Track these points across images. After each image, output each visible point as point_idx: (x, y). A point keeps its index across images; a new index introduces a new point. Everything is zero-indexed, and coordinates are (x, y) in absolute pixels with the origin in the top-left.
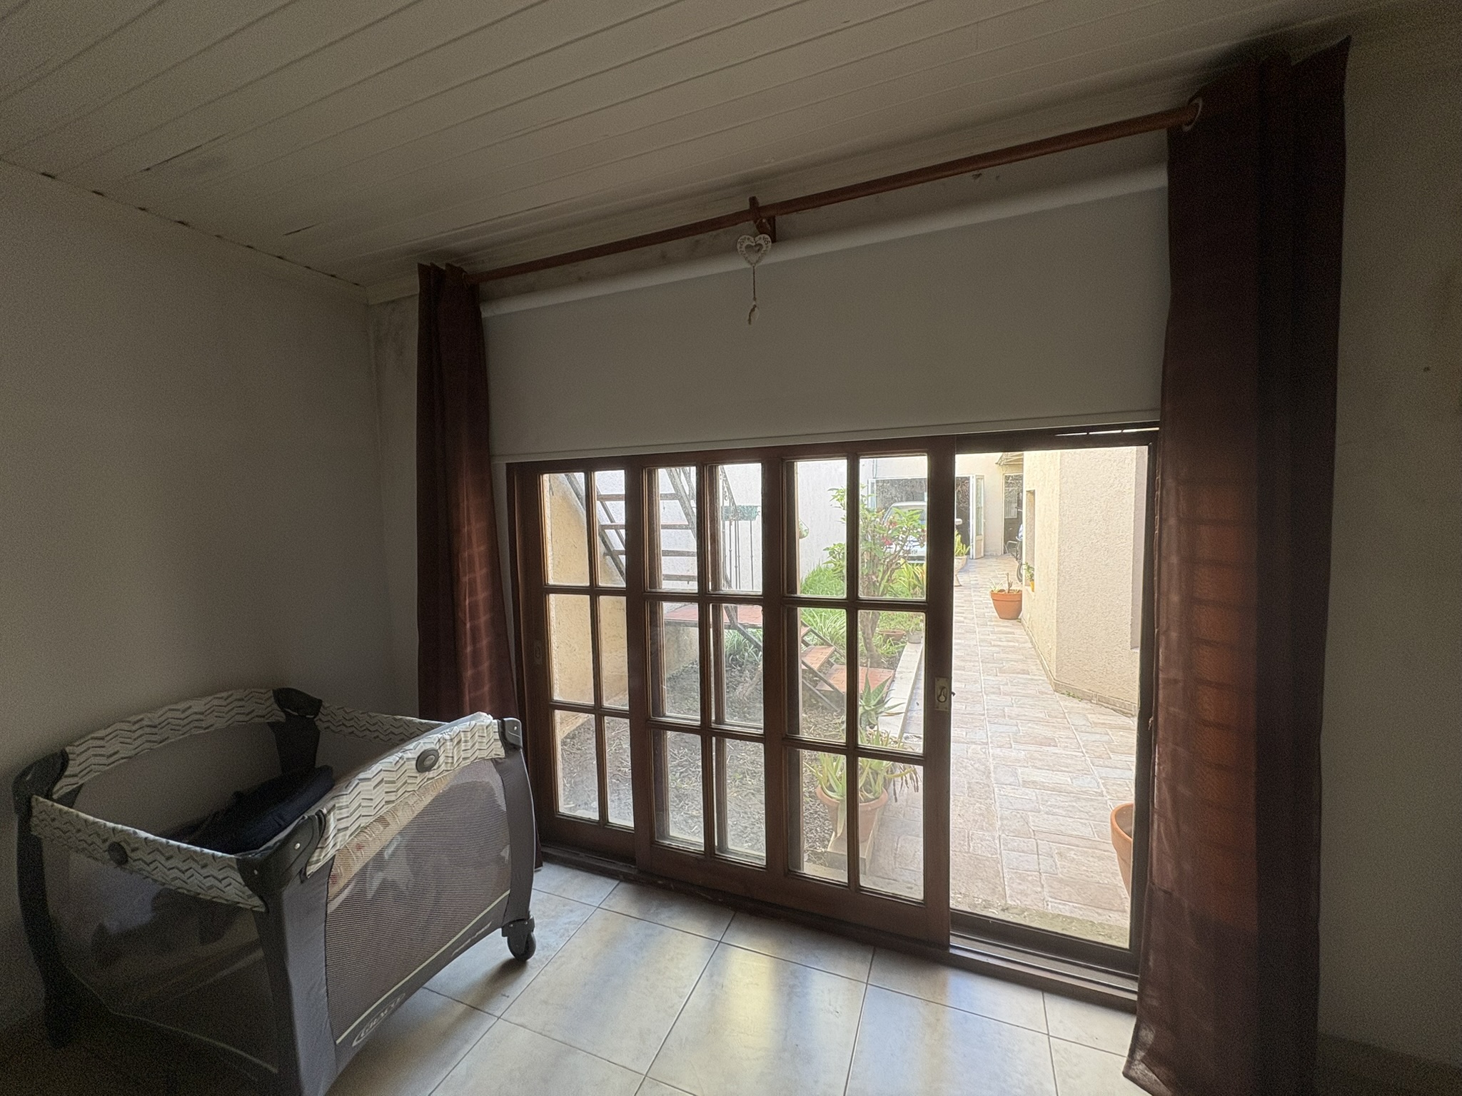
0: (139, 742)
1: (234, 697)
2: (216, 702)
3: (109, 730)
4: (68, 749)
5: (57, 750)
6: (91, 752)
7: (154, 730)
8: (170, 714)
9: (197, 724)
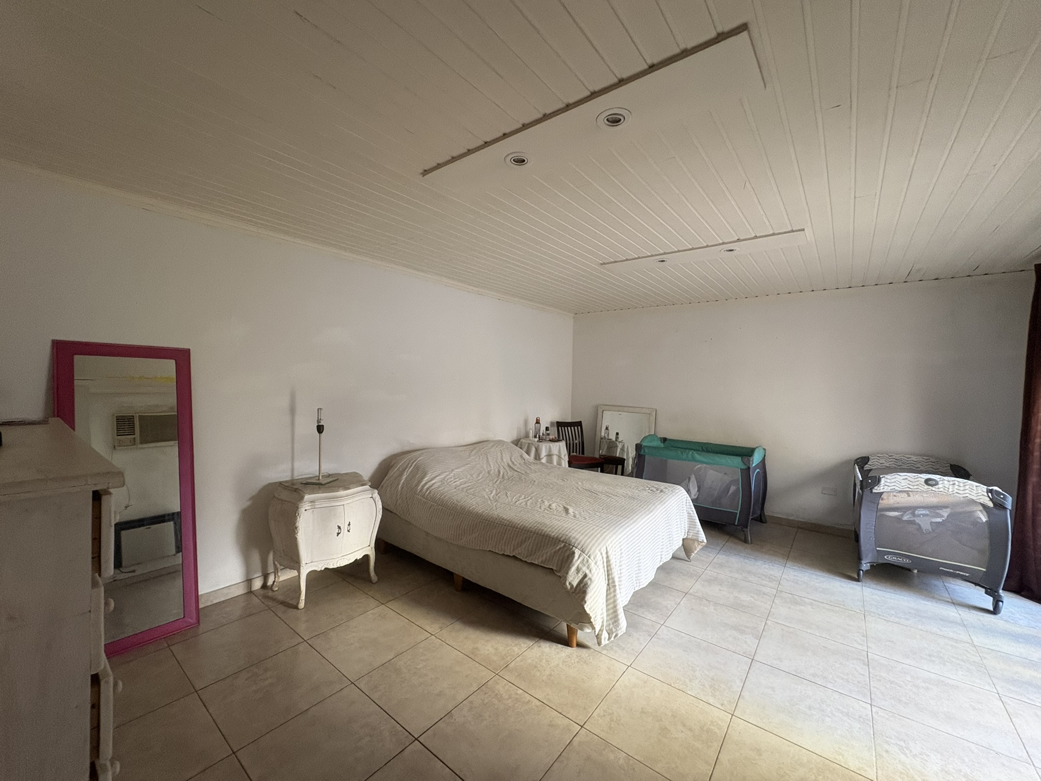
0: (890, 463)
1: (930, 460)
2: (922, 459)
3: (882, 455)
4: (870, 457)
5: (867, 456)
6: (876, 460)
7: (896, 461)
8: (902, 457)
9: (913, 465)
